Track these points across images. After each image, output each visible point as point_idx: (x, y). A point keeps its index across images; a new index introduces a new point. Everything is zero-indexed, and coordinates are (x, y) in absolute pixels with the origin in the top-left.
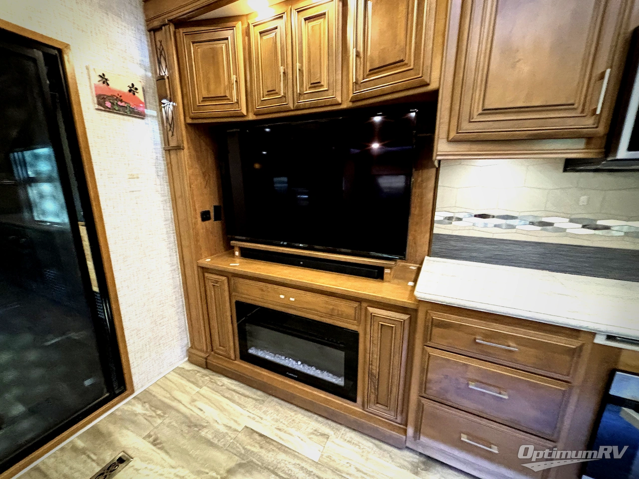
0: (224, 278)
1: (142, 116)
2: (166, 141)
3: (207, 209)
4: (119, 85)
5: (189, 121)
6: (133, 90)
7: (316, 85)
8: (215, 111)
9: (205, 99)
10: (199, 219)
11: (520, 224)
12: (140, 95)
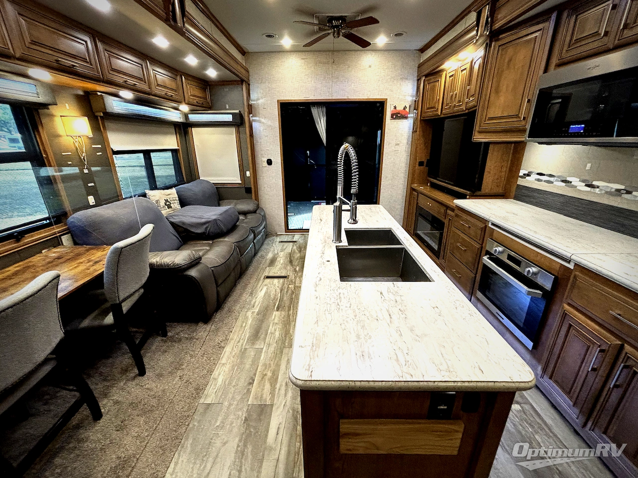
0: (417, 193)
1: (406, 118)
2: (413, 128)
3: (423, 161)
5: (422, 118)
6: (405, 108)
7: (460, 102)
8: (430, 114)
9: (428, 108)
10: (418, 165)
11: (556, 181)
12: (407, 110)
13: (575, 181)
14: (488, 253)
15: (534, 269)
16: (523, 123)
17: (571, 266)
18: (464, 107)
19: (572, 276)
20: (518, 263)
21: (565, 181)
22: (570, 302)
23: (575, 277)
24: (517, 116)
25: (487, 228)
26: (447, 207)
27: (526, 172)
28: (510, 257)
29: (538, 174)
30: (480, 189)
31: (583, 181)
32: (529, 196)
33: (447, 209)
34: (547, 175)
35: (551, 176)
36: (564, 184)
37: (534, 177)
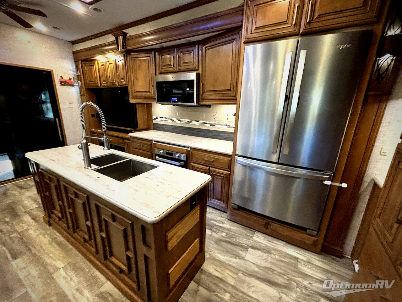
0: (97, 135)
1: (73, 86)
2: (81, 93)
3: (94, 113)
4: (66, 78)
5: (86, 87)
6: (70, 79)
7: (113, 81)
8: (92, 85)
9: (90, 81)
10: (91, 117)
11: (168, 120)
12: (72, 80)
13: (175, 119)
14: (156, 155)
15: (178, 155)
16: (153, 95)
17: (189, 149)
18: (117, 84)
19: (191, 153)
20: (171, 154)
21: (171, 120)
22: (193, 162)
23: (192, 152)
24: (149, 92)
25: (152, 144)
26: (124, 139)
27: (156, 117)
28: (167, 153)
29: (161, 118)
30: (137, 127)
31: (178, 119)
32: (159, 128)
33: (124, 140)
34: (165, 118)
35: (166, 118)
36: (171, 121)
37: (159, 119)
